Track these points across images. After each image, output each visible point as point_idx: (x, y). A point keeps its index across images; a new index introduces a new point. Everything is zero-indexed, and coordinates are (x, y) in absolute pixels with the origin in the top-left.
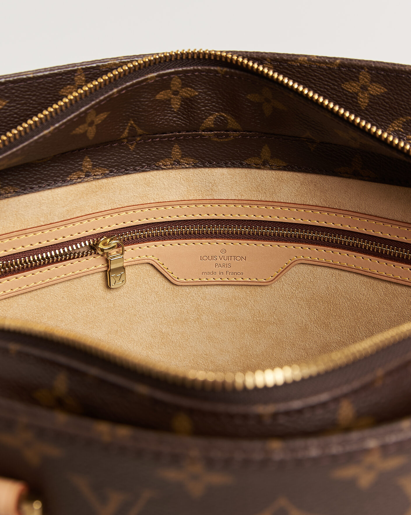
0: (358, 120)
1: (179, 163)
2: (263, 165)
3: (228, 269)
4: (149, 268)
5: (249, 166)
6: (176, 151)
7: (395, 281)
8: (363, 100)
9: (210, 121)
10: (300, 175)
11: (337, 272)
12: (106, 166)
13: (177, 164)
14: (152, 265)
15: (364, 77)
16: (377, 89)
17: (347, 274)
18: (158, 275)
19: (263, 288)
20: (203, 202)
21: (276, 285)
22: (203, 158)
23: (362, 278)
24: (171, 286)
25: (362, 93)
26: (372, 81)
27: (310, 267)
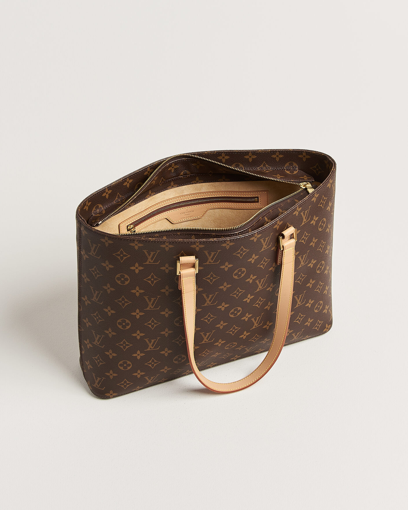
0: (214, 162)
1: (173, 186)
2: (197, 182)
3: (189, 215)
4: (166, 220)
5: (193, 184)
6: (172, 183)
7: (239, 208)
8: (224, 160)
9: (182, 173)
10: (208, 184)
11: (221, 209)
12: (155, 192)
13: (173, 187)
14: (167, 219)
15: (223, 155)
16: (227, 157)
17: (225, 209)
18: (168, 222)
19: (199, 219)
20: (180, 196)
21: (203, 218)
22: (179, 184)
23: (229, 210)
24: (172, 224)
25: (223, 159)
26: (225, 155)
27: (213, 210)
